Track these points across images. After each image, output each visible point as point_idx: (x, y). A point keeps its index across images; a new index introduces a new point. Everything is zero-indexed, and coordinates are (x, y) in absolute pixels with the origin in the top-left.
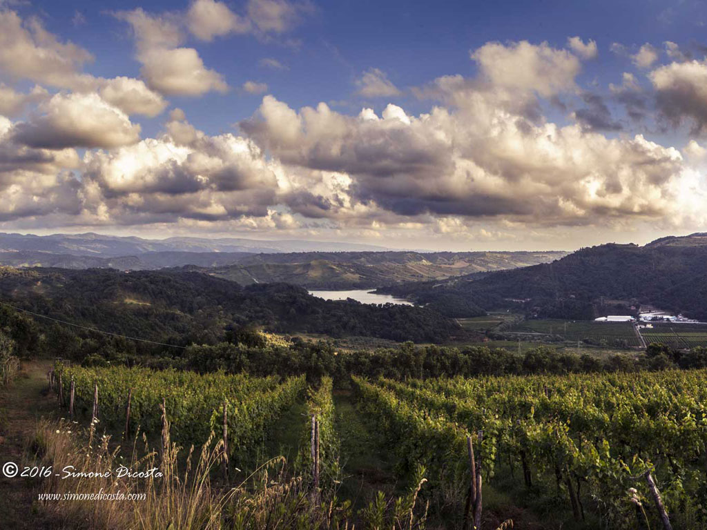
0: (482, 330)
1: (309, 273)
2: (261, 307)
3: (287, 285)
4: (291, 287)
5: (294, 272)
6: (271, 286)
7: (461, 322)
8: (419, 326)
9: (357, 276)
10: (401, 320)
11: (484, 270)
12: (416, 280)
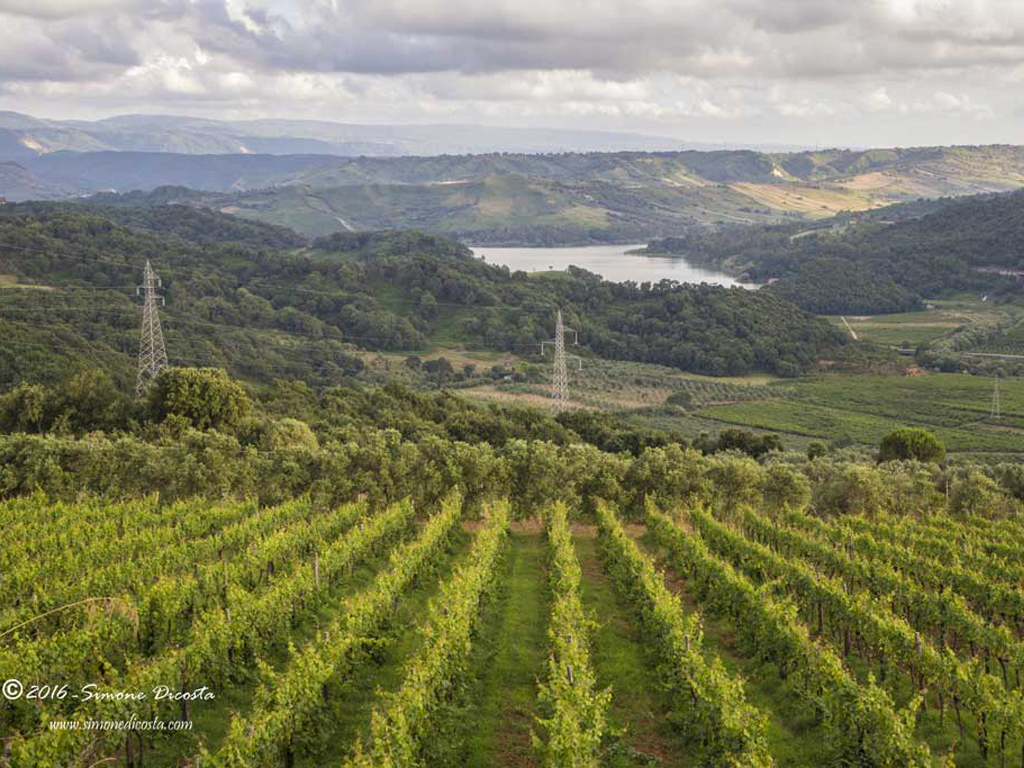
0: (906, 345)
1: (481, 205)
2: (349, 289)
3: (421, 235)
4: (427, 242)
5: (443, 204)
6: (379, 239)
7: (854, 326)
8: (740, 334)
9: (602, 212)
10: (698, 320)
11: (933, 194)
12: (751, 222)
